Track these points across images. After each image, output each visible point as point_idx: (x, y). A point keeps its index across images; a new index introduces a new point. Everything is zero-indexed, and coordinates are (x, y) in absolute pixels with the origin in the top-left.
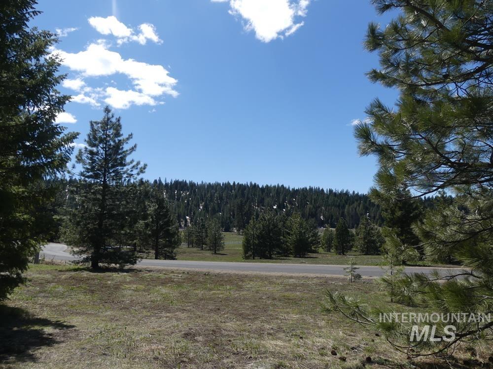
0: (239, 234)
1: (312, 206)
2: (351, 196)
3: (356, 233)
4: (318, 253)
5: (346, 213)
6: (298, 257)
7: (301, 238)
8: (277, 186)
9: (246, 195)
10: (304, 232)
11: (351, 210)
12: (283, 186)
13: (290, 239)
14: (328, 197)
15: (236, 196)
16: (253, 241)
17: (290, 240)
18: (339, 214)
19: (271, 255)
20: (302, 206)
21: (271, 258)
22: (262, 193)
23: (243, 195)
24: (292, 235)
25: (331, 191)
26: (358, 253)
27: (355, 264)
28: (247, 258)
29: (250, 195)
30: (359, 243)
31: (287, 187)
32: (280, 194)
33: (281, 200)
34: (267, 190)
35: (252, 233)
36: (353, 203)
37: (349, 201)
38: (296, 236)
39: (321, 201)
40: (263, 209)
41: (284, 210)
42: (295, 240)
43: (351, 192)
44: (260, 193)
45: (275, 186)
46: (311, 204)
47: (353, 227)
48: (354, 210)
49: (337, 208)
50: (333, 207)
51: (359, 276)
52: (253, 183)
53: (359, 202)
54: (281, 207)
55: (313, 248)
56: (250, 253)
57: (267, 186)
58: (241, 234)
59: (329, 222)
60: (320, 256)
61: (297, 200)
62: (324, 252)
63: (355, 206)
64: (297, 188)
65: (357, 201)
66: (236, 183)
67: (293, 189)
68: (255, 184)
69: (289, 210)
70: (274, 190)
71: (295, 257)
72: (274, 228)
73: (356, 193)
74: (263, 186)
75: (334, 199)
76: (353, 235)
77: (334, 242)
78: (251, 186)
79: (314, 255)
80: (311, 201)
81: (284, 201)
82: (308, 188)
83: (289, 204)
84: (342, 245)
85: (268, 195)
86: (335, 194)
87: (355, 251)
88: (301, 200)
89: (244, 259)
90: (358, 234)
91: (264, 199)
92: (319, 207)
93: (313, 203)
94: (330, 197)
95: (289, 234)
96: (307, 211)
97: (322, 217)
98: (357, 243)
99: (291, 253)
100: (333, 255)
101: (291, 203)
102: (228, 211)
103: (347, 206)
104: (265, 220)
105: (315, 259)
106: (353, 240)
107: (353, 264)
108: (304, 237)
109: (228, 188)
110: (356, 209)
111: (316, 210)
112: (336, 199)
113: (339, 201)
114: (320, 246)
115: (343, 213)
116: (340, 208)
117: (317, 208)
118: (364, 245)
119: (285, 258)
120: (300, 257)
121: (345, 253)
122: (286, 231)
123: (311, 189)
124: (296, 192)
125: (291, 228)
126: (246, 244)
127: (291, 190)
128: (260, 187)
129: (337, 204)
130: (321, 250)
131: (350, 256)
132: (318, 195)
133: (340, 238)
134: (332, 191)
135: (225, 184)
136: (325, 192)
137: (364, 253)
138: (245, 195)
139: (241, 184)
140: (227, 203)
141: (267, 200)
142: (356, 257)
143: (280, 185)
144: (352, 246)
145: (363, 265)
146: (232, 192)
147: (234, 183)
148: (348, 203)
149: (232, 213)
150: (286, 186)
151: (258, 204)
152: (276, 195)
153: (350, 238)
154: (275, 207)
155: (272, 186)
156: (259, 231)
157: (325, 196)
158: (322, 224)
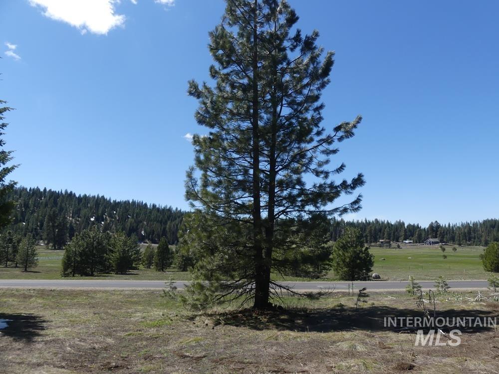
0: (48, 249)
1: (133, 221)
2: (174, 212)
3: (176, 251)
4: (138, 269)
5: (167, 229)
6: (120, 274)
7: (125, 255)
8: (96, 197)
9: (59, 204)
10: (128, 250)
11: (172, 226)
12: (103, 197)
13: (113, 256)
14: (150, 212)
15: (46, 205)
16: (74, 258)
17: (113, 258)
18: (161, 229)
19: (92, 273)
20: (124, 219)
21: (92, 275)
22: (79, 204)
23: (55, 203)
24: (115, 252)
25: (154, 206)
26: (176, 270)
27: (174, 279)
28: (66, 275)
29: (63, 205)
30: (177, 261)
31: (108, 199)
32: (100, 205)
33: (100, 212)
34: (84, 200)
35: (74, 250)
36: (176, 219)
37: (171, 217)
38: (119, 254)
39: (144, 215)
40: (78, 221)
41: (103, 223)
42: (118, 257)
43: (174, 209)
44: (77, 202)
45: (94, 197)
46: (133, 217)
47: (173, 244)
48: (176, 226)
49: (159, 224)
50: (155, 223)
51: (175, 288)
52: (69, 192)
53: (180, 218)
54: (99, 219)
55: (134, 265)
56: (69, 270)
57: (85, 195)
58: (50, 248)
59: (150, 237)
60: (141, 273)
61: (117, 213)
62: (144, 269)
63: (177, 223)
64: (119, 201)
65: (179, 218)
66: (48, 190)
67: (115, 202)
68: (71, 192)
69: (109, 223)
70: (93, 201)
71: (117, 273)
72: (99, 246)
73: (179, 209)
74: (80, 195)
75: (157, 214)
76: (172, 253)
77: (155, 259)
78: (65, 194)
79: (135, 272)
80: (133, 215)
81: (103, 213)
82: (131, 201)
83: (109, 217)
84: (163, 262)
85: (86, 206)
86: (158, 209)
87: (174, 268)
88: (123, 213)
89: (62, 276)
90: (177, 252)
91: (80, 209)
92: (141, 222)
93: (135, 217)
94: (153, 212)
95: (112, 251)
96: (128, 225)
97: (143, 232)
98: (176, 260)
99: (113, 270)
100: (152, 271)
101: (111, 216)
102: (34, 221)
103: (169, 223)
104: (90, 238)
105: (137, 276)
106: (173, 258)
107: (172, 280)
108: (127, 255)
109: (37, 195)
110: (177, 225)
111: (138, 225)
112: (159, 214)
113: (161, 216)
114: (141, 263)
115: (165, 229)
116: (162, 224)
117: (138, 222)
118: (182, 262)
119: (107, 275)
120: (122, 274)
121: (164, 270)
122: (109, 249)
123: (134, 202)
124: (117, 205)
125: (114, 246)
126: (66, 261)
127: (112, 202)
128: (77, 196)
129: (160, 219)
130: (141, 267)
131: (169, 273)
132: (140, 210)
133: (161, 256)
134: (156, 206)
135: (34, 189)
136: (149, 207)
137: (181, 270)
138: (57, 204)
139: (53, 192)
140: (34, 211)
141: (83, 212)
142: (174, 274)
143: (100, 196)
144: (171, 263)
145: (179, 280)
146: (42, 199)
147: (45, 189)
148: (170, 219)
149: (39, 224)
150: (107, 197)
151: (73, 214)
152: (94, 207)
153: (170, 256)
154: (92, 219)
155: (91, 196)
156: (82, 248)
157: (148, 211)
158: (142, 239)
